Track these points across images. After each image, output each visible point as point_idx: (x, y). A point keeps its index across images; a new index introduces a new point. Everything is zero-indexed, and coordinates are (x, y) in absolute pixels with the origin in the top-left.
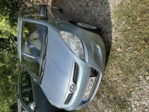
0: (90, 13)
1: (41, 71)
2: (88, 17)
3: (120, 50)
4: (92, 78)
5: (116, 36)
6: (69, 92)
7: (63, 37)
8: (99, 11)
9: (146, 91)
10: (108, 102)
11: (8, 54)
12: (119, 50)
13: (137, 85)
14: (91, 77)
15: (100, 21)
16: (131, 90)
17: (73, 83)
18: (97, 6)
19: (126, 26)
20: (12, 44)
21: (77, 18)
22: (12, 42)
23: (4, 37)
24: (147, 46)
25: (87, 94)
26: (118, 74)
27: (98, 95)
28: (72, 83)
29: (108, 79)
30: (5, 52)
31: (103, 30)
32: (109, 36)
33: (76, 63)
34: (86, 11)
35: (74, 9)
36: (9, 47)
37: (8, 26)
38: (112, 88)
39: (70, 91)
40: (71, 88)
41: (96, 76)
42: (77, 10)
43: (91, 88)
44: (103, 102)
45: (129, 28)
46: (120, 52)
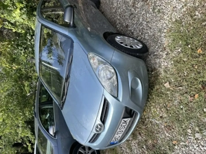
0: (136, 19)
1: (63, 95)
2: (133, 24)
3: (169, 87)
4: (125, 120)
5: (166, 64)
6: (95, 132)
7: (92, 61)
8: (149, 20)
9: (193, 150)
10: (145, 147)
11: (25, 53)
12: (167, 85)
13: (183, 139)
14: (124, 118)
15: (148, 36)
16: (174, 142)
17: (101, 123)
18: (147, 12)
19: (181, 55)
20: (30, 40)
21: (119, 20)
22: (29, 38)
23: (20, 31)
24: (203, 94)
25: (118, 136)
26: (161, 117)
27: (134, 135)
28: (99, 122)
29: (148, 118)
30: (21, 50)
31: (150, 50)
32: (158, 61)
33: (105, 100)
34: (132, 14)
35: (115, 5)
36: (26, 43)
37: (24, 16)
38: (151, 132)
39: (97, 131)
40: (97, 127)
41: (131, 116)
42: (119, 8)
43: (124, 130)
44: (139, 145)
45: (185, 60)
46: (168, 90)
